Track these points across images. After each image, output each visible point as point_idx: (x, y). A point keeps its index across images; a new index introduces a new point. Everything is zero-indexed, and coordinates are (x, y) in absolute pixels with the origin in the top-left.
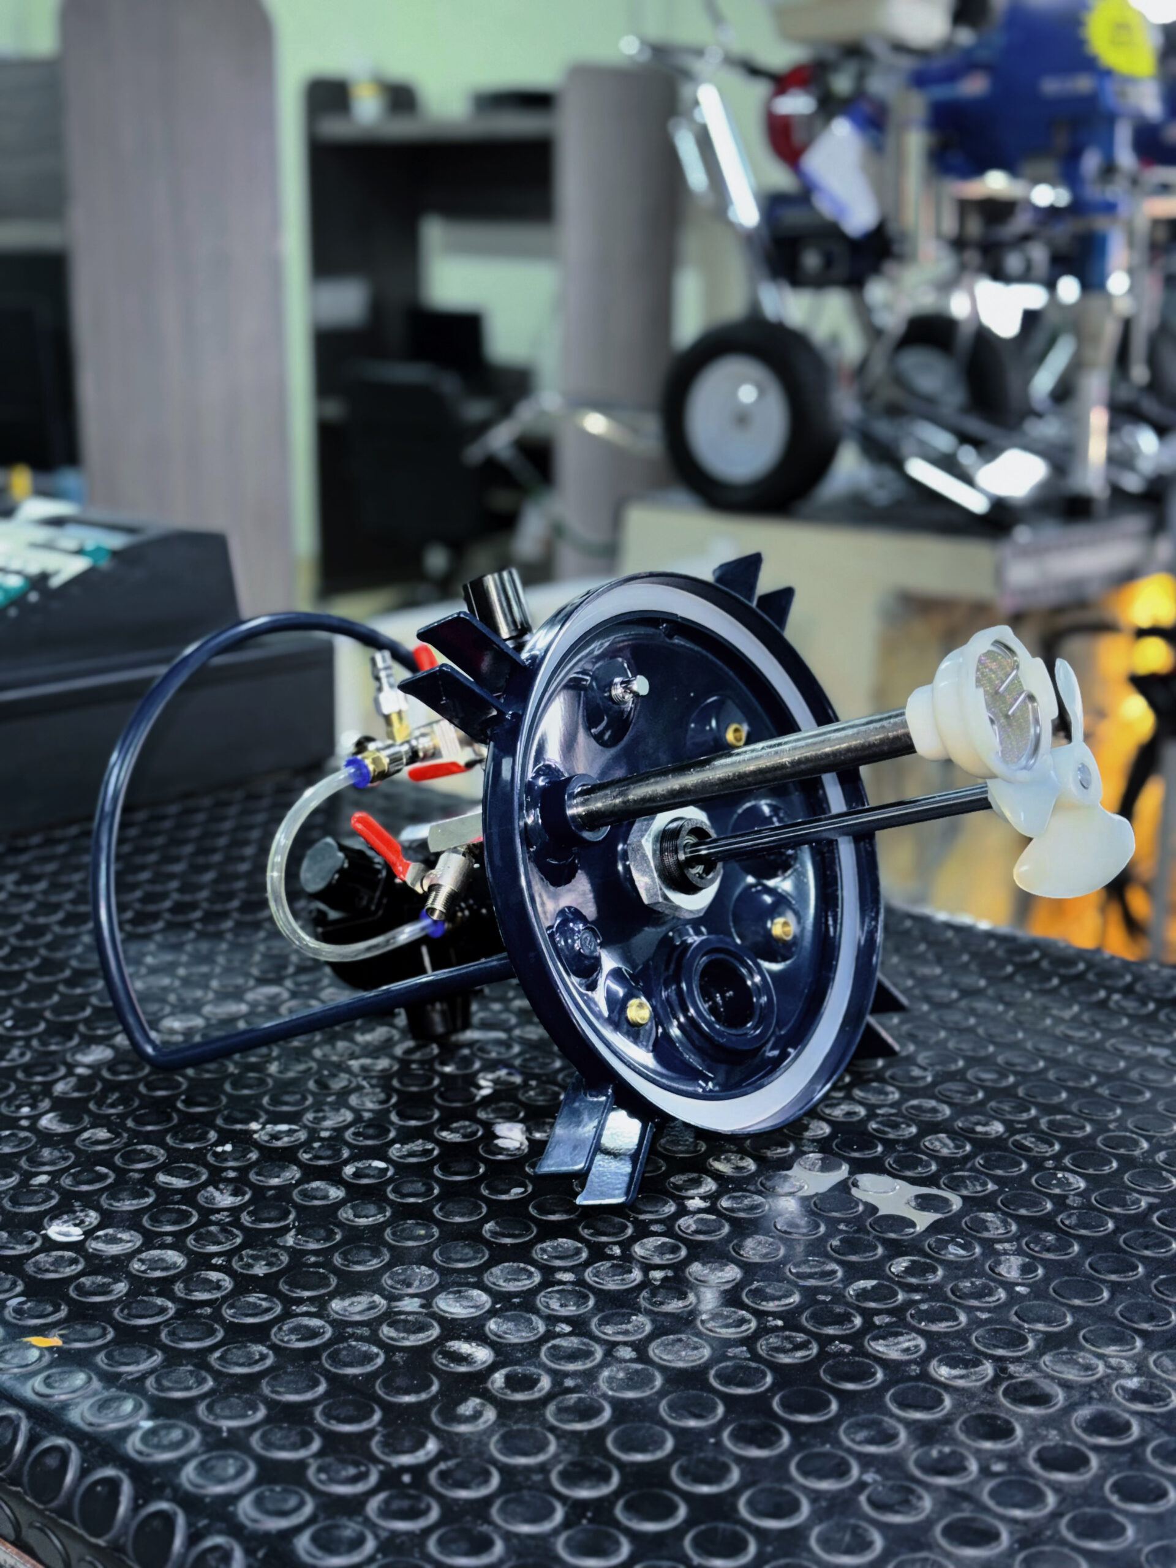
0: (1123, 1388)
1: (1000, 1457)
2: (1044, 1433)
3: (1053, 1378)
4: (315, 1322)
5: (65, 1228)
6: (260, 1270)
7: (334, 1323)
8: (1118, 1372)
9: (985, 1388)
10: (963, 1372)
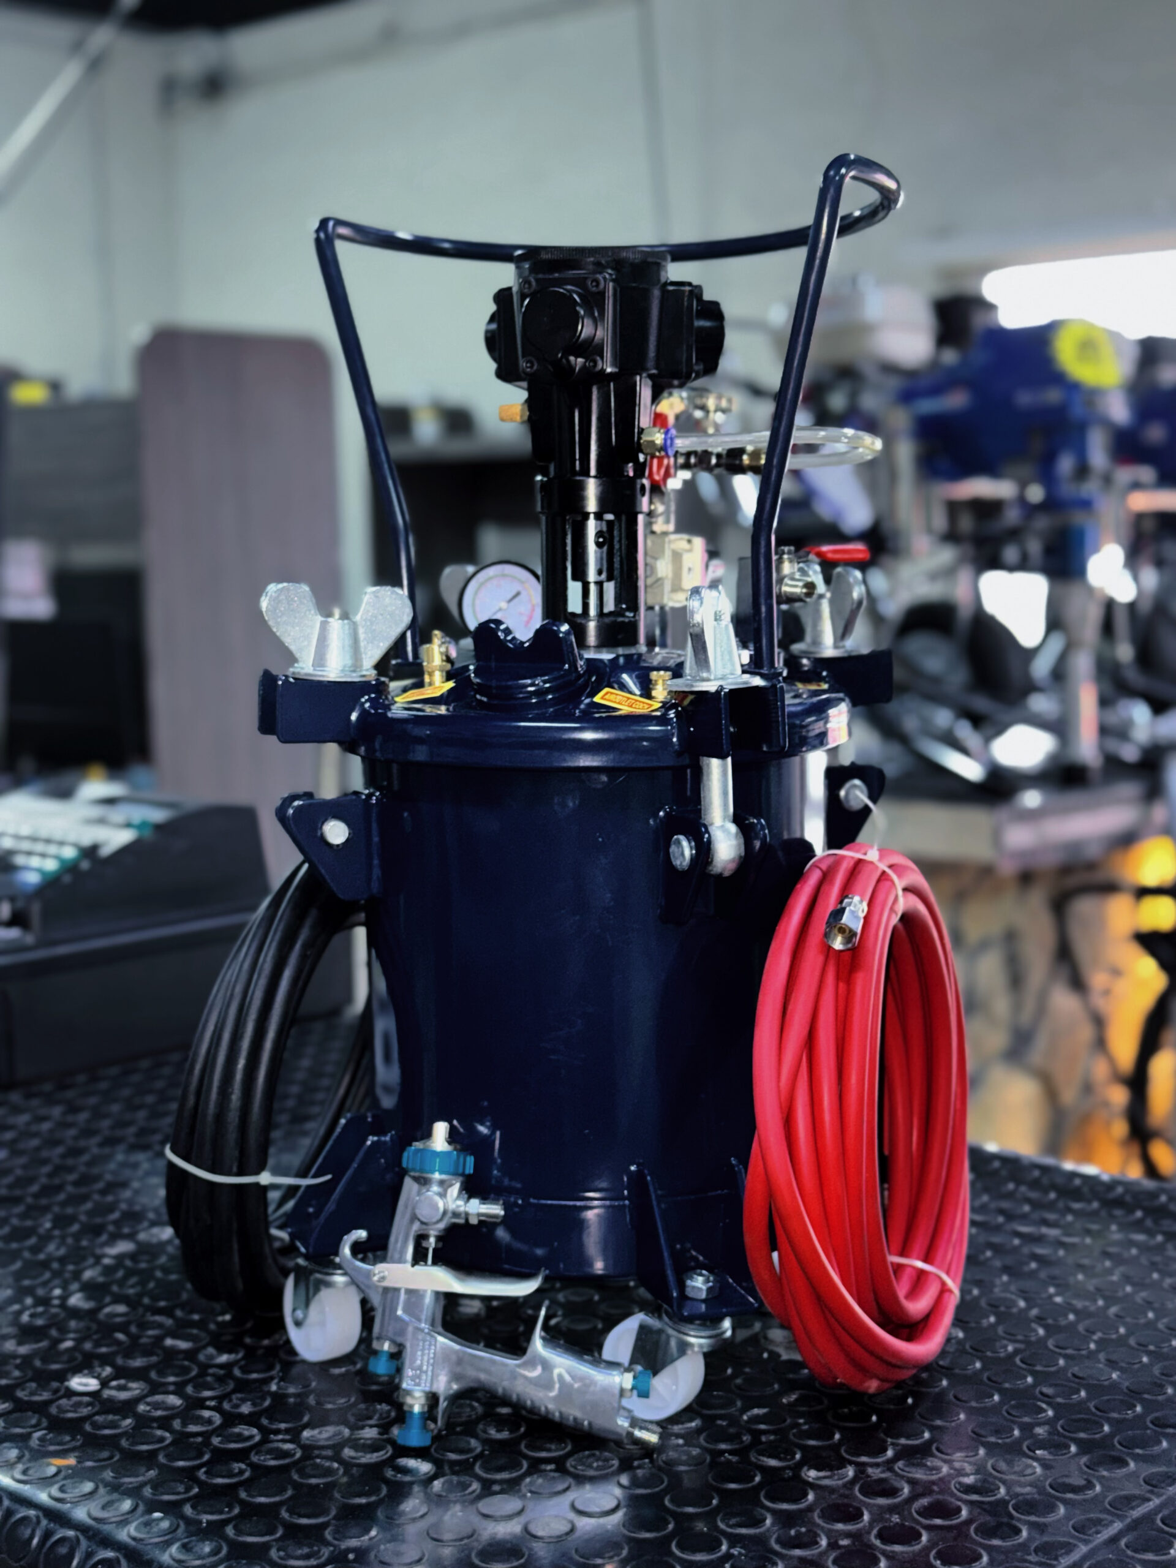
0: (960, 1483)
1: (848, 1535)
2: (888, 1516)
3: (902, 1477)
4: (288, 1446)
5: (84, 1380)
6: (246, 1409)
7: (304, 1447)
8: (961, 1473)
9: (845, 1485)
10: (828, 1473)
